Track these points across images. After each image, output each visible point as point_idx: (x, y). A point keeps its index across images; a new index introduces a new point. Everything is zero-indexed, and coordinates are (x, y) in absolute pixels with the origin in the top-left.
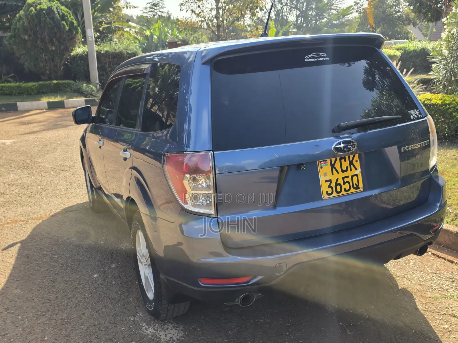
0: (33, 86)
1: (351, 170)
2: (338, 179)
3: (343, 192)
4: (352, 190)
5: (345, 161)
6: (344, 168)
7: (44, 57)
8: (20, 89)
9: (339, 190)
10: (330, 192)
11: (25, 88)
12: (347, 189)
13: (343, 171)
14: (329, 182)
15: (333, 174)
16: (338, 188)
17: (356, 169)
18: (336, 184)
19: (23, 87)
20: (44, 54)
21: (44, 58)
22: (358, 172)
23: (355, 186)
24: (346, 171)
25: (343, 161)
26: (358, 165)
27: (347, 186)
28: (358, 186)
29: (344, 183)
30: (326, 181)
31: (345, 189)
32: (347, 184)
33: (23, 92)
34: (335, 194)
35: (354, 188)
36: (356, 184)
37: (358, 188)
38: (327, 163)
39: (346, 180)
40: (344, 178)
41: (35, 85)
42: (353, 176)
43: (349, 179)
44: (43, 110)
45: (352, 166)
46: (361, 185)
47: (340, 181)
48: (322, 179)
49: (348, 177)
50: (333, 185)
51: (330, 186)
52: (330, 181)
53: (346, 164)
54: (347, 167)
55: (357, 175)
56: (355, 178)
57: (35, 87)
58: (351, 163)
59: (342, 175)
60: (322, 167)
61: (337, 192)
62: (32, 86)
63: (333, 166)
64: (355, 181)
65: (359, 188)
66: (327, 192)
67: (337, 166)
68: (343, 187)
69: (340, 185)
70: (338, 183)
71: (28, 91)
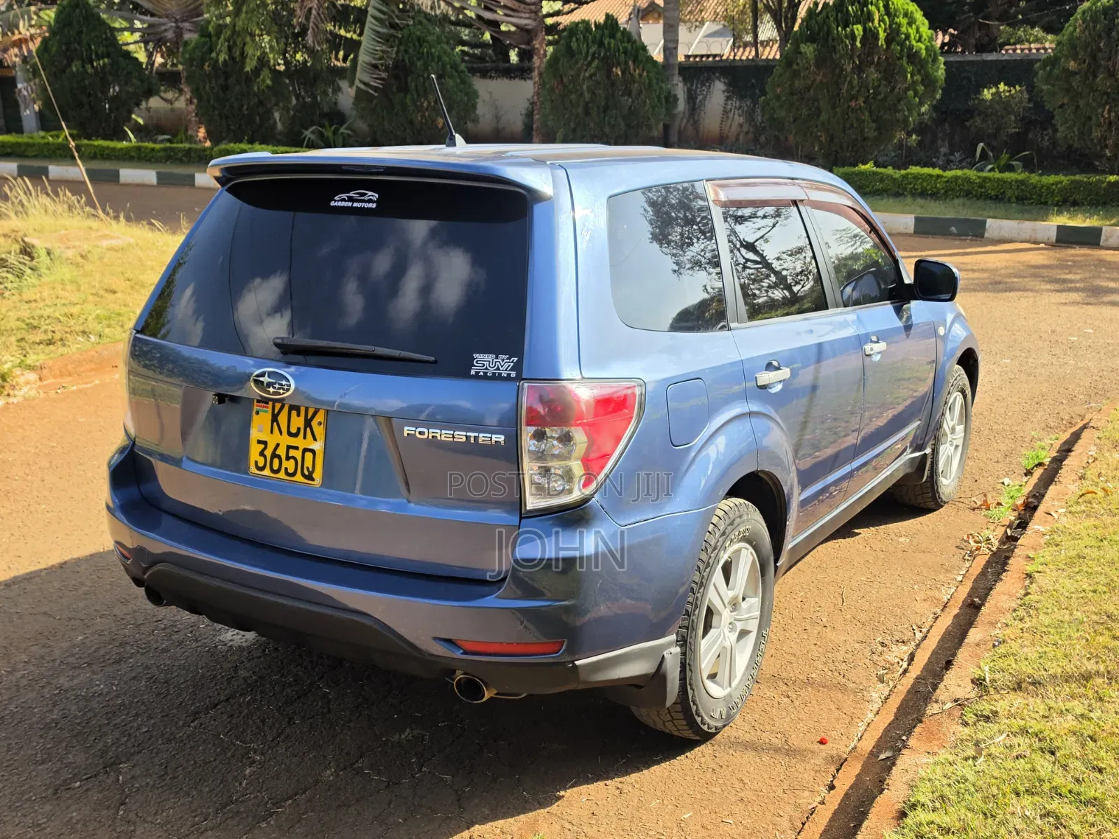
0: (1057, 183)
1: (305, 437)
2: (278, 445)
3: (282, 475)
4: (299, 477)
5: (298, 415)
6: (293, 430)
7: (1107, 116)
8: (1023, 187)
9: (276, 467)
10: (261, 464)
11: (1035, 187)
12: (291, 470)
13: (290, 434)
14: (263, 446)
15: (272, 432)
16: (276, 462)
17: (315, 439)
18: (274, 455)
19: (1032, 184)
20: (1107, 107)
21: (1105, 119)
22: (318, 446)
23: (306, 473)
24: (296, 435)
25: (294, 413)
26: (319, 431)
27: (290, 465)
28: (311, 473)
29: (288, 458)
30: (259, 442)
31: (286, 469)
32: (292, 461)
33: (1028, 195)
34: (267, 472)
35: (303, 475)
36: (308, 468)
37: (310, 477)
38: (267, 407)
39: (292, 453)
40: (289, 447)
41: (1061, 182)
42: (305, 450)
43: (298, 455)
44: (1039, 243)
45: (308, 429)
46: (318, 475)
47: (282, 452)
48: (255, 434)
49: (296, 448)
50: (268, 453)
51: (262, 454)
52: (265, 443)
53: (298, 422)
54: (299, 429)
55: (313, 452)
56: (309, 456)
57: (1059, 186)
58: (308, 423)
59: (286, 440)
60: (257, 413)
61: (273, 471)
62: (1053, 184)
63: (275, 418)
64: (308, 463)
65: (313, 479)
66: (256, 462)
67: (283, 418)
68: (285, 464)
69: (279, 457)
70: (277, 453)
71: (1041, 196)
